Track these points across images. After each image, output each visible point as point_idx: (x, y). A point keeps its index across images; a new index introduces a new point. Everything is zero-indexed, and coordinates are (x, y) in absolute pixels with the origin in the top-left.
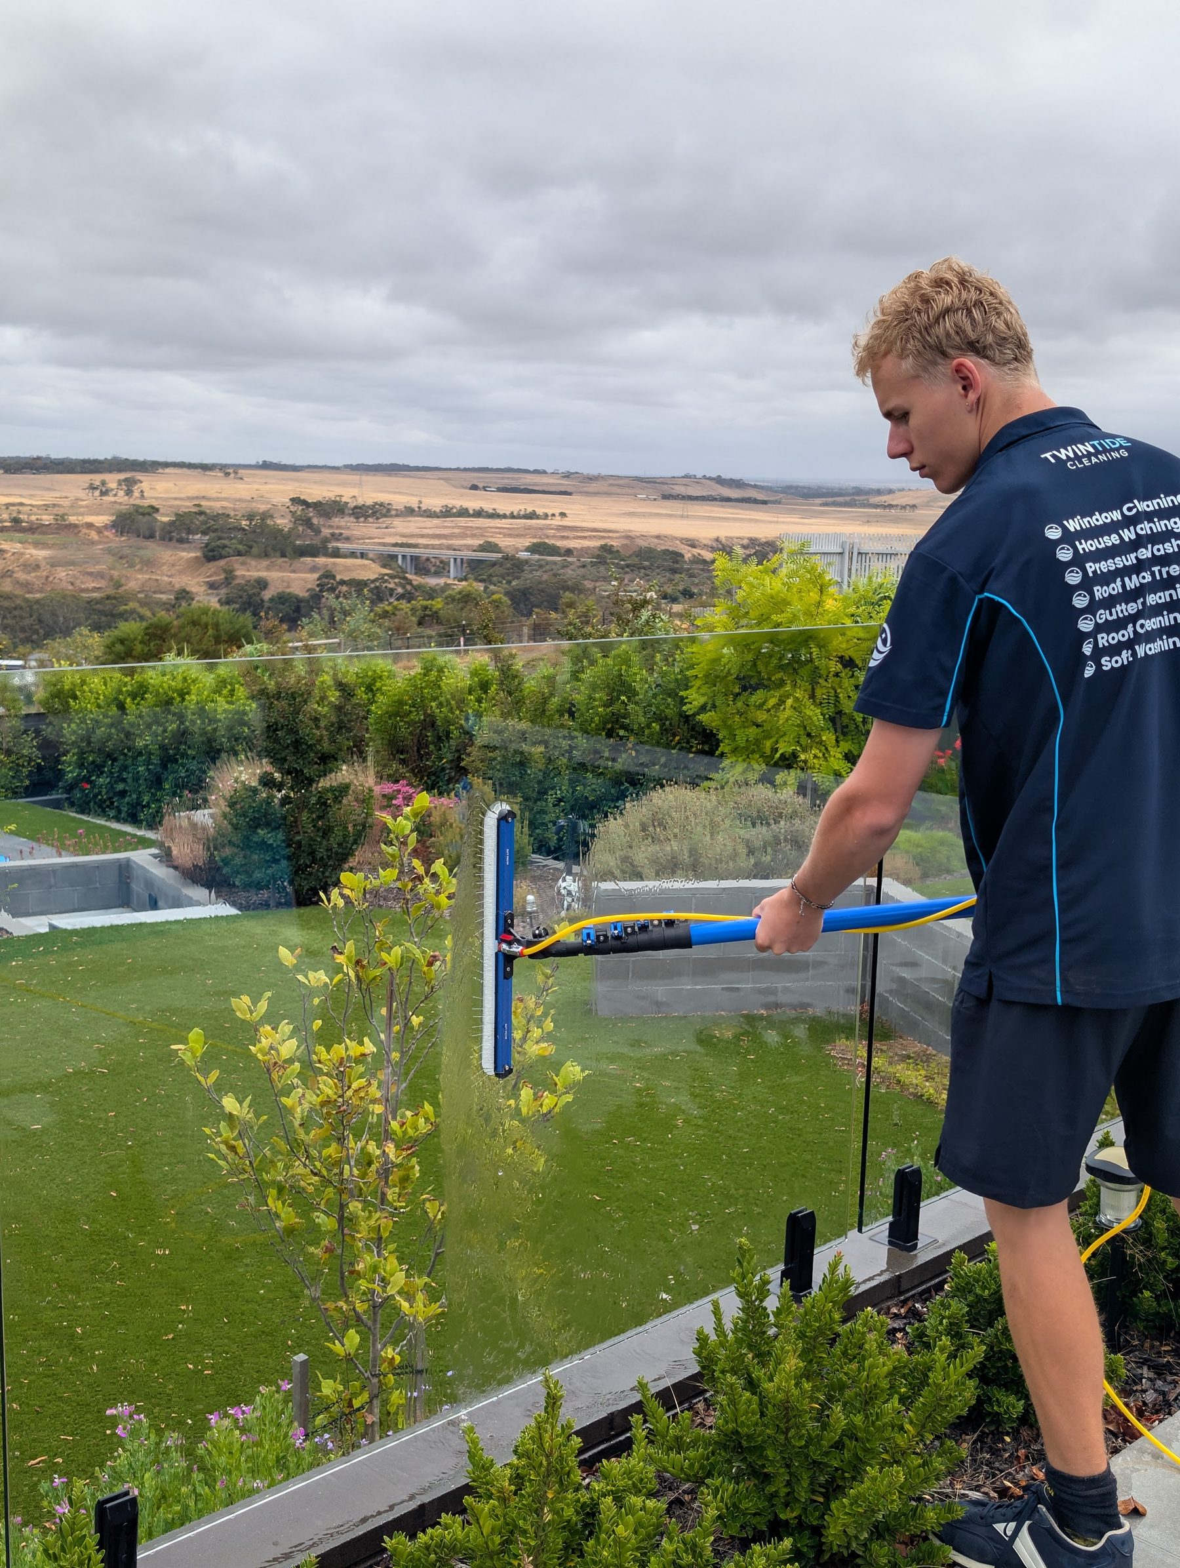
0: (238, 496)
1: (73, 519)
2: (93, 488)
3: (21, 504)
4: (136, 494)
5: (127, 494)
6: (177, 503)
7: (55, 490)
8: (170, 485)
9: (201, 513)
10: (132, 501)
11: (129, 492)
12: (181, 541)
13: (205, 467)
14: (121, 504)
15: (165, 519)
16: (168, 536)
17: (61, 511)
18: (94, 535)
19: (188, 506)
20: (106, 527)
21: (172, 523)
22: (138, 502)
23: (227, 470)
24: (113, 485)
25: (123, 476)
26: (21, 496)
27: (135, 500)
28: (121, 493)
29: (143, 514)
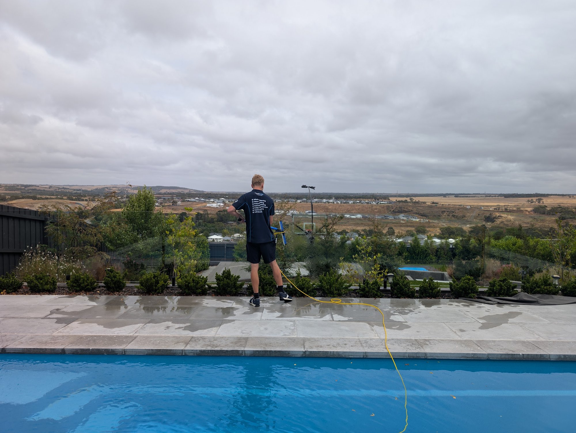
0: (573, 203)
1: (522, 209)
2: (529, 201)
3: (508, 205)
4: (541, 202)
5: (539, 203)
6: (554, 205)
7: (518, 202)
8: (552, 200)
9: (560, 207)
10: (540, 204)
11: (539, 202)
12: (553, 215)
13: (563, 195)
14: (536, 205)
15: (549, 209)
16: (549, 213)
17: (519, 207)
18: (527, 213)
19: (556, 206)
20: (531, 211)
21: (550, 210)
22: (542, 205)
23: (569, 196)
24: (535, 200)
25: (537, 198)
26: (509, 203)
27: (541, 204)
28: (537, 202)
29: (542, 208)
